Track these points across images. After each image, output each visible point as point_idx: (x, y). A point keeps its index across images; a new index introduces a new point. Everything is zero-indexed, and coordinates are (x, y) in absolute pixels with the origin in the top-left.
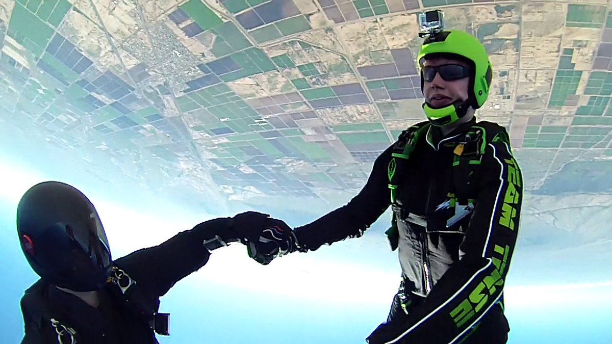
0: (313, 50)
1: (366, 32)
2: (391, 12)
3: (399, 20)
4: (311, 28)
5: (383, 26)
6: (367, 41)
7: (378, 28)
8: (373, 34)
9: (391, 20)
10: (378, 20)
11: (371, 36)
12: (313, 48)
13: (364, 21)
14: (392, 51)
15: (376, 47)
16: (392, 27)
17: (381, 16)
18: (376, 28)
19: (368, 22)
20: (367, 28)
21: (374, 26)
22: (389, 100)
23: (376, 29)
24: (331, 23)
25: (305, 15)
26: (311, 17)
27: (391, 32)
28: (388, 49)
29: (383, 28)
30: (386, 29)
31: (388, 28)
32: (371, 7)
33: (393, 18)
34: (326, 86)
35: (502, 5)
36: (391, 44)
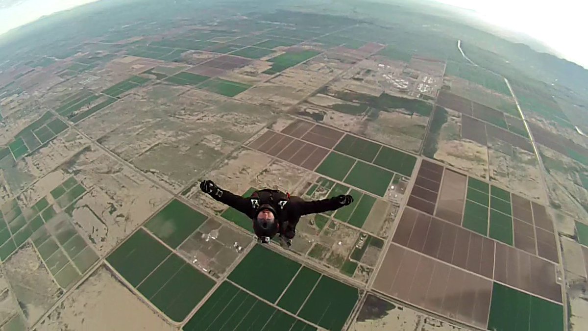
0: (581, 199)
1: (510, 176)
2: (466, 176)
3: (459, 164)
4: (576, 222)
5: (485, 170)
6: (513, 168)
7: (492, 171)
8: (502, 170)
9: (470, 169)
10: (488, 178)
11: (506, 170)
12: (580, 201)
13: (508, 187)
14: (485, 144)
15: (504, 157)
16: (473, 162)
17: (482, 179)
18: (495, 173)
19: (502, 183)
20: (507, 179)
21: (496, 175)
22: (505, 114)
23: (496, 171)
24: (551, 212)
25: (577, 240)
26: (572, 234)
27: (478, 160)
28: (489, 148)
29: (486, 167)
30: (483, 165)
31: (479, 164)
32: (490, 195)
33: (467, 169)
34: (574, 161)
35: (311, 119)
36: (484, 149)
